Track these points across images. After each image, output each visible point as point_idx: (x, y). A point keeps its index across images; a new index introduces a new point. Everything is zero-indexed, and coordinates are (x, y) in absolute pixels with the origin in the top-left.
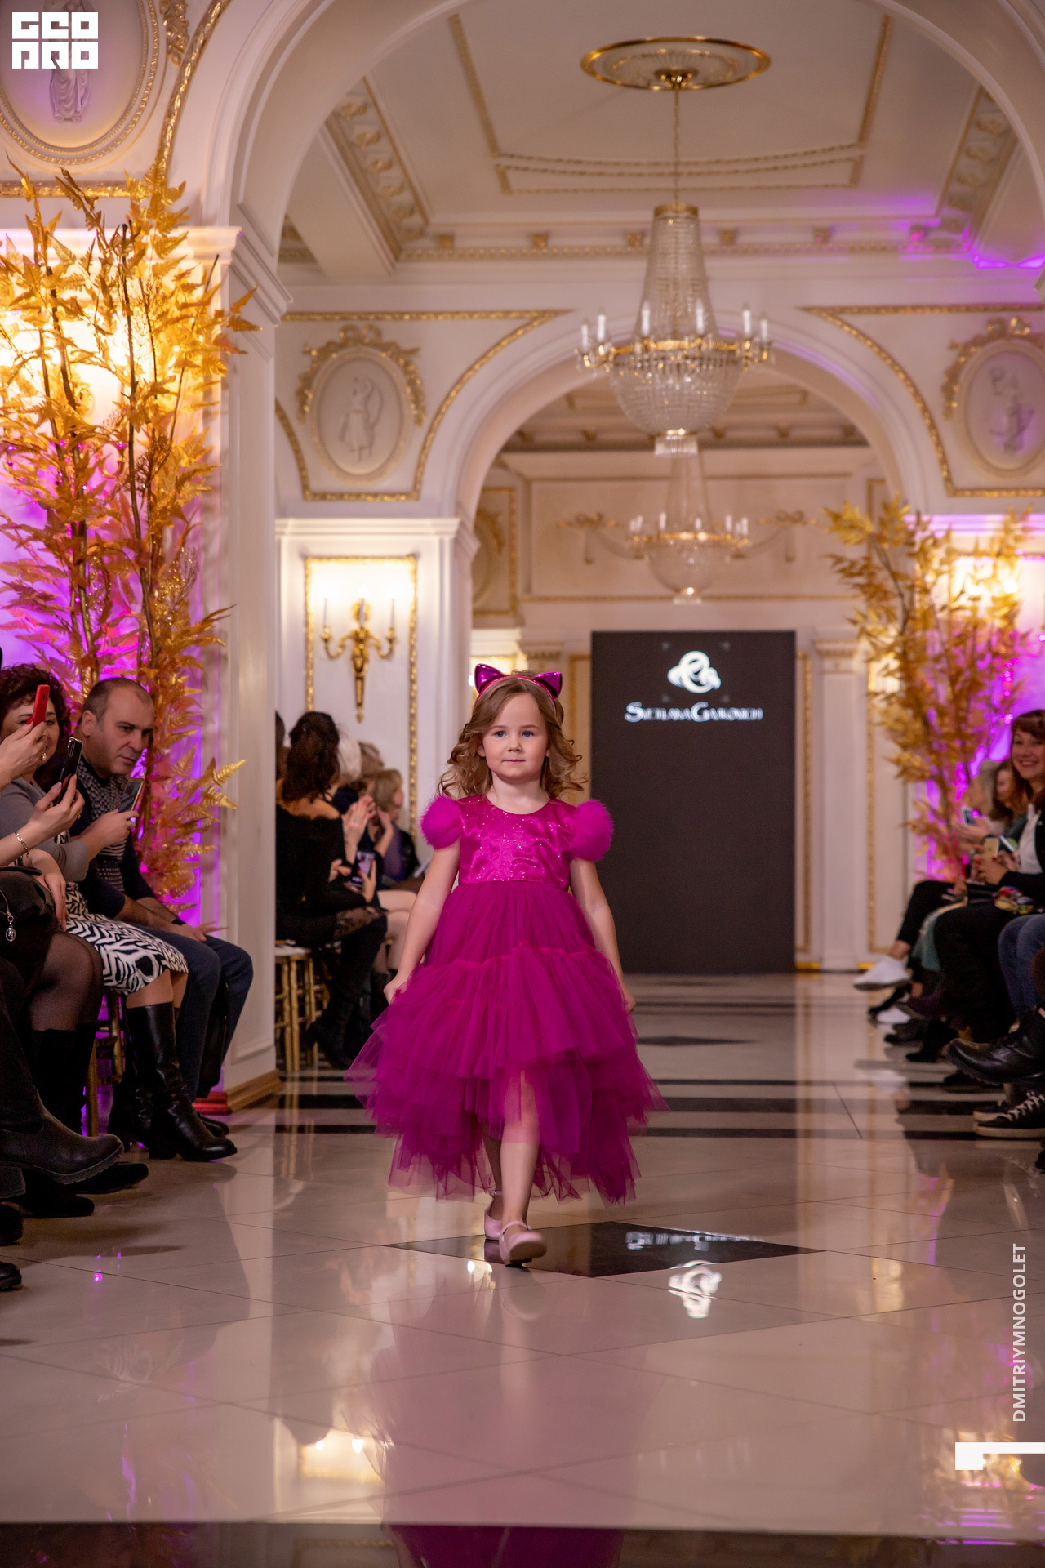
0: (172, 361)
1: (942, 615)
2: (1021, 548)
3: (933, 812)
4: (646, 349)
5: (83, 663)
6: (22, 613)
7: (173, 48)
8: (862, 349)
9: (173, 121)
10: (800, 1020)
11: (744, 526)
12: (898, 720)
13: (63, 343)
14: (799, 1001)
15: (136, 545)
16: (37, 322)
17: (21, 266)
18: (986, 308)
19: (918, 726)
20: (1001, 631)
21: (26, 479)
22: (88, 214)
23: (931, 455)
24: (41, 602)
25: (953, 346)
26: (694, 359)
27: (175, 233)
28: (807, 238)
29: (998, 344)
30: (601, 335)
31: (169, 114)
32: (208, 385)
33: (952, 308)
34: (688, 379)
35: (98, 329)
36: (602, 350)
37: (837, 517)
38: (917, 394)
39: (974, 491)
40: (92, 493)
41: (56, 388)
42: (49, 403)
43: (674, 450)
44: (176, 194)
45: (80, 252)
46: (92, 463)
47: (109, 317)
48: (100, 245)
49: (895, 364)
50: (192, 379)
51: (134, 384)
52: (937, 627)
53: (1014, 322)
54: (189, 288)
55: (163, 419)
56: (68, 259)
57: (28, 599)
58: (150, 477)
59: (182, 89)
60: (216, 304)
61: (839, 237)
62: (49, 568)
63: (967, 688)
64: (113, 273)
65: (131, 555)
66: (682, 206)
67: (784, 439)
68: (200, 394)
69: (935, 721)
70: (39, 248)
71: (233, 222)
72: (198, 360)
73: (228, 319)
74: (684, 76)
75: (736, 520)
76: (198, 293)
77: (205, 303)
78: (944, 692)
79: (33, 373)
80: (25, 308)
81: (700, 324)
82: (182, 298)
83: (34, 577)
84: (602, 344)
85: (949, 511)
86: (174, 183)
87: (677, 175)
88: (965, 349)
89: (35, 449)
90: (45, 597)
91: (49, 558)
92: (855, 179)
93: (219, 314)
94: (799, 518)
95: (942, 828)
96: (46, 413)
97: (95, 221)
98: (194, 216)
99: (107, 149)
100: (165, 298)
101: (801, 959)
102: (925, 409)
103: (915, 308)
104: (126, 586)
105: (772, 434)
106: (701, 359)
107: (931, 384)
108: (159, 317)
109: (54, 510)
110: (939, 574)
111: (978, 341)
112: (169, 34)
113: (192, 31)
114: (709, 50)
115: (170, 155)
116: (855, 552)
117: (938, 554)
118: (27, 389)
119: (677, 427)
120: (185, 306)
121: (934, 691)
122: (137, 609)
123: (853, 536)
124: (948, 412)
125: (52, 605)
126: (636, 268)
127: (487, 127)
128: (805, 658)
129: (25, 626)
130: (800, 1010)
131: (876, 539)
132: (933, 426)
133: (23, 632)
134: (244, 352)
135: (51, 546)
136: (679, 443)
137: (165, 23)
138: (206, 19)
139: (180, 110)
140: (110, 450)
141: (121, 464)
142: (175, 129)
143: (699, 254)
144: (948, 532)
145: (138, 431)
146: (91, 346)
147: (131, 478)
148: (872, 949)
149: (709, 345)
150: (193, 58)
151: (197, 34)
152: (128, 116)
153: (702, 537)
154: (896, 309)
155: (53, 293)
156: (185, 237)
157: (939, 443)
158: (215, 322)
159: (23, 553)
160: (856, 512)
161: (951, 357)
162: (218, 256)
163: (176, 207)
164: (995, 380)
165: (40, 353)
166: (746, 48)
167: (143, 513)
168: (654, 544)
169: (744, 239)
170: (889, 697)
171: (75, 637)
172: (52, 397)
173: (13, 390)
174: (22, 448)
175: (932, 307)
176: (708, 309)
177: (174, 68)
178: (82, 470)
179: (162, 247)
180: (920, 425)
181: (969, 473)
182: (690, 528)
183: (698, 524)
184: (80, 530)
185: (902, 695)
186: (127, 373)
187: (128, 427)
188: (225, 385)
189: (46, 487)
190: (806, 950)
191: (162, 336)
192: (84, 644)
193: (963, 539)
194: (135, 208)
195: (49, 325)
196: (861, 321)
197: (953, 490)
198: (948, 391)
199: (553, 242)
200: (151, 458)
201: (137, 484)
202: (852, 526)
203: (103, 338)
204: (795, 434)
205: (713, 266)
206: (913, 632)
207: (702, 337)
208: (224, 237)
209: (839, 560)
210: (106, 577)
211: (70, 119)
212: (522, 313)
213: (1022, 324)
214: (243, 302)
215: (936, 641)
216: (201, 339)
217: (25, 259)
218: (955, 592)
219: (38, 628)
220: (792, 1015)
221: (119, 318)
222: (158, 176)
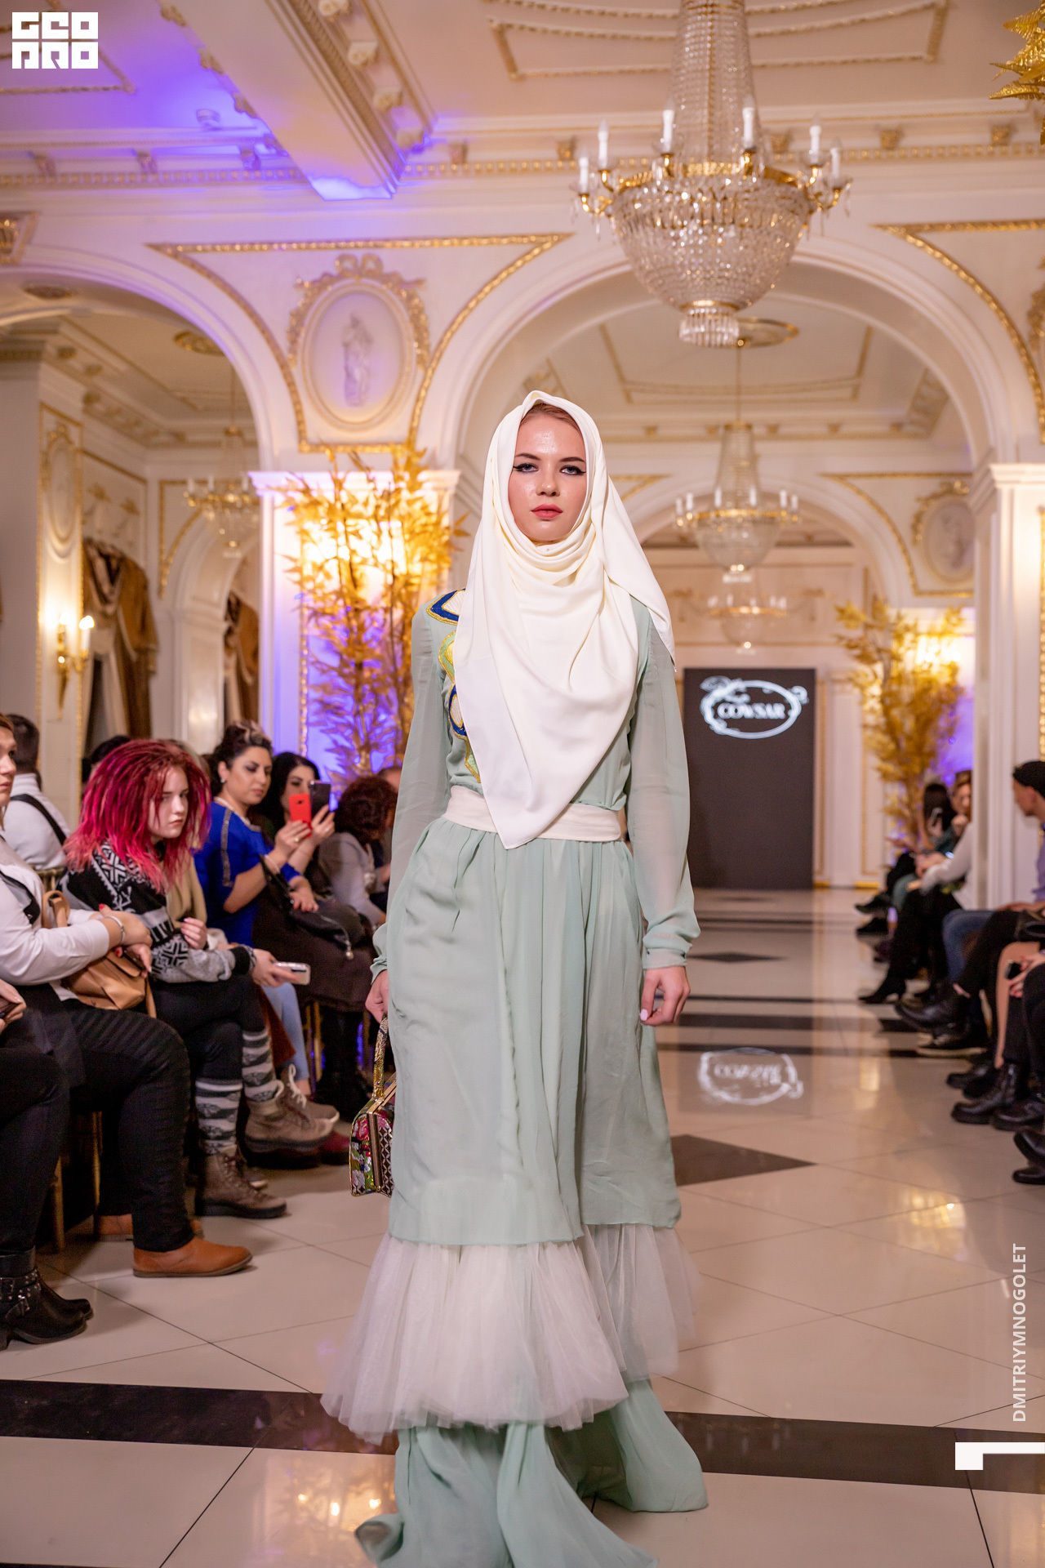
0: (417, 557)
1: (911, 677)
2: (958, 630)
3: (900, 801)
4: (718, 516)
5: (361, 749)
6: (322, 716)
7: (421, 360)
8: (861, 503)
9: (420, 404)
10: (816, 936)
11: (783, 603)
12: (879, 743)
13: (353, 552)
14: (816, 918)
15: (394, 675)
16: (335, 537)
17: (326, 505)
18: (939, 475)
19: (892, 746)
20: (948, 686)
21: (326, 632)
22: (368, 478)
23: (904, 569)
24: (335, 710)
25: (919, 499)
26: (748, 521)
27: (423, 476)
28: (824, 430)
29: (948, 499)
30: (690, 505)
31: (418, 400)
32: (439, 572)
33: (918, 475)
34: (745, 535)
35: (373, 548)
36: (689, 516)
37: (842, 611)
38: (895, 530)
39: (932, 593)
40: (368, 642)
41: (346, 573)
42: (342, 586)
43: (736, 580)
44: (420, 455)
45: (361, 497)
46: (368, 623)
47: (379, 533)
48: (375, 496)
49: (881, 511)
50: (430, 567)
51: (394, 577)
52: (908, 683)
53: (957, 485)
54: (428, 514)
55: (410, 595)
56: (354, 501)
57: (327, 708)
58: (403, 633)
59: (426, 384)
60: (446, 521)
61: (845, 430)
62: (340, 689)
63: (925, 723)
64: (382, 512)
65: (389, 680)
66: (742, 423)
67: (810, 541)
68: (434, 577)
69: (904, 744)
70: (337, 490)
71: (457, 467)
72: (432, 557)
73: (452, 531)
74: (744, 340)
75: (778, 597)
76: (434, 519)
77: (437, 524)
78: (909, 724)
79: (332, 567)
80: (326, 530)
81: (753, 500)
82: (424, 520)
83: (331, 693)
84: (691, 511)
85: (917, 606)
86: (420, 445)
87: (739, 393)
88: (927, 500)
89: (333, 616)
90: (339, 708)
91: (340, 682)
92: (855, 395)
93: (448, 528)
94: (819, 592)
95: (907, 812)
96: (339, 594)
97: (370, 481)
98: (433, 465)
99: (380, 422)
100: (414, 522)
101: (818, 879)
102: (900, 540)
103: (894, 475)
104: (387, 697)
105: (801, 538)
106: (755, 522)
107: (904, 522)
108: (412, 532)
109: (345, 657)
110: (909, 649)
111: (935, 496)
112: (419, 352)
113: (432, 348)
114: (760, 326)
115: (418, 426)
116: (856, 633)
117: (908, 637)
118: (328, 576)
119: (737, 563)
120: (426, 525)
121: (902, 725)
122: (395, 709)
123: (852, 623)
124: (915, 542)
125: (340, 712)
126: (715, 448)
127: (618, 367)
128: (823, 683)
129: (326, 725)
130: (816, 927)
131: (868, 627)
132: (905, 551)
133: (323, 728)
134: (461, 550)
135: (342, 675)
136: (739, 574)
137: (416, 345)
138: (441, 342)
139: (425, 398)
140: (380, 615)
141: (385, 620)
142: (421, 409)
143: (753, 439)
144: (917, 620)
145: (396, 606)
146: (367, 554)
147: (391, 635)
148: (864, 872)
149: (757, 514)
150: (434, 364)
151: (436, 350)
152: (392, 401)
153: (756, 610)
154: (882, 475)
155: (345, 520)
156: (428, 480)
157: (909, 562)
158: (443, 534)
159: (325, 678)
160: (856, 606)
161: (917, 507)
162: (446, 490)
163: (423, 461)
164: (946, 521)
165: (336, 558)
166: (782, 325)
167: (399, 654)
168: (723, 614)
169: (783, 430)
170: (876, 728)
171: (356, 731)
172: (344, 582)
173: (320, 577)
174: (324, 614)
175: (905, 474)
176: (758, 487)
177: (421, 372)
178: (361, 628)
179: (414, 486)
180: (896, 550)
181: (927, 581)
182: (747, 605)
183: (753, 602)
184: (360, 666)
185: (884, 728)
186: (389, 567)
187: (389, 605)
188: (450, 569)
189: (339, 636)
190: (821, 872)
191: (413, 543)
192: (362, 735)
193: (923, 626)
194: (396, 463)
195: (342, 540)
196: (860, 483)
197: (918, 592)
198: (915, 528)
199: (661, 432)
200: (405, 617)
201: (395, 640)
202: (852, 617)
203: (375, 552)
204: (818, 538)
205: (760, 447)
206: (890, 686)
207: (755, 508)
208: (451, 477)
209: (841, 638)
210: (374, 693)
211: (356, 405)
212: (639, 477)
213: (963, 486)
214: (462, 519)
215: (907, 692)
216: (436, 544)
217: (329, 502)
218: (919, 661)
219: (334, 726)
220: (810, 932)
221: (385, 536)
222: (410, 443)
